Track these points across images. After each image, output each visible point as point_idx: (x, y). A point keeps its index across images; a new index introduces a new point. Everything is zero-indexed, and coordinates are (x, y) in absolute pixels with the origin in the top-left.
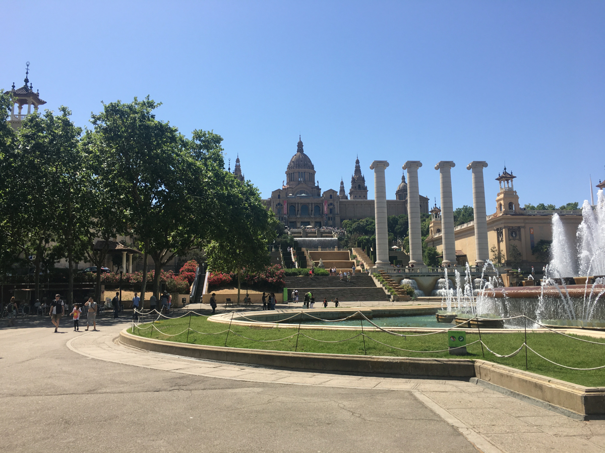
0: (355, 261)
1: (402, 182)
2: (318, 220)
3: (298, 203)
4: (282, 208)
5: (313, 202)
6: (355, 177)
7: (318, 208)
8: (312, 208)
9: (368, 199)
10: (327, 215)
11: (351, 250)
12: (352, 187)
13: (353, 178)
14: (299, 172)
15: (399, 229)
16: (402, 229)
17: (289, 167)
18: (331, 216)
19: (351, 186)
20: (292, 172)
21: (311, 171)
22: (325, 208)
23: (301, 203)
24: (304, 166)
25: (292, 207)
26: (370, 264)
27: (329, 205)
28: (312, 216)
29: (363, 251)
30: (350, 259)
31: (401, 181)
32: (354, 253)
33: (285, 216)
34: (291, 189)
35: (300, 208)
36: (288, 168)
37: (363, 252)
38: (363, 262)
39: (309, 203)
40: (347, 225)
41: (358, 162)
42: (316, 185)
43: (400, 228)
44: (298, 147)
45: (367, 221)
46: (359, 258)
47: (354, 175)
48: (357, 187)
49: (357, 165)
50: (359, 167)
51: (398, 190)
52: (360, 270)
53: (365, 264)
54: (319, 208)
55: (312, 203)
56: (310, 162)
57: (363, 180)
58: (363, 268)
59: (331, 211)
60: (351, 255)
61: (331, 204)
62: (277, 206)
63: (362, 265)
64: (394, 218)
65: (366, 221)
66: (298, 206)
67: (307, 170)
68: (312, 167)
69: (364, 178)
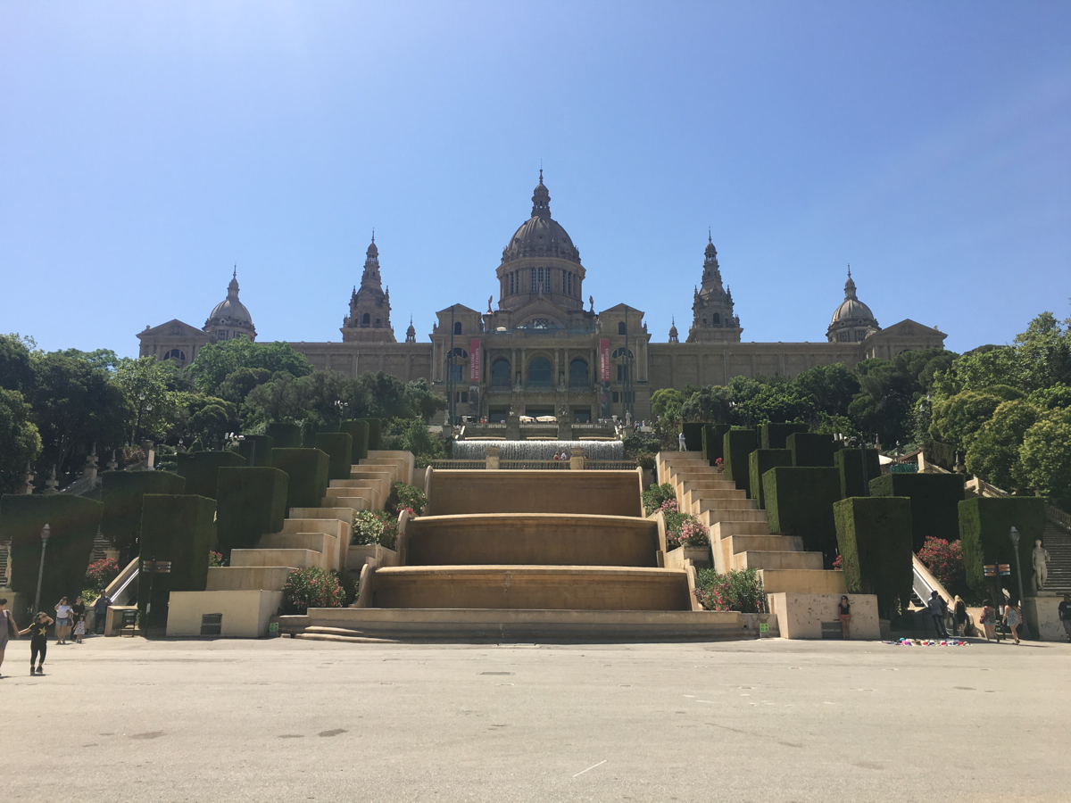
0: (659, 518)
1: (847, 299)
2: (580, 401)
3: (519, 351)
4: (467, 363)
5: (566, 347)
6: (705, 292)
7: (581, 364)
8: (562, 364)
9: (742, 341)
10: (608, 384)
11: (650, 467)
12: (696, 322)
13: (698, 297)
14: (533, 269)
15: (865, 406)
16: (879, 406)
17: (508, 256)
18: (620, 387)
19: (692, 319)
20: (513, 270)
21: (569, 265)
22: (603, 364)
23: (528, 350)
24: (549, 250)
25: (498, 361)
26: (751, 531)
27: (615, 355)
28: (562, 390)
29: (713, 464)
30: (643, 511)
31: (844, 295)
32: (664, 475)
33: (474, 388)
34: (505, 316)
35: (523, 366)
36: (503, 259)
37: (711, 471)
38: (705, 519)
39: (552, 351)
40: (664, 403)
41: (711, 251)
42: (586, 307)
43: (871, 403)
44: (536, 203)
45: (738, 387)
46: (686, 503)
47: (700, 287)
48: (710, 320)
49: (710, 259)
50: (715, 265)
51: (836, 323)
52: (684, 577)
53: (714, 533)
54: (587, 365)
55: (562, 351)
56: (567, 239)
57: (727, 300)
58: (704, 562)
59: (622, 372)
60: (646, 488)
61: (622, 350)
62: (449, 356)
63: (699, 543)
64: (842, 372)
65: (736, 387)
66: (519, 360)
67: (556, 261)
68: (575, 255)
69: (729, 295)
